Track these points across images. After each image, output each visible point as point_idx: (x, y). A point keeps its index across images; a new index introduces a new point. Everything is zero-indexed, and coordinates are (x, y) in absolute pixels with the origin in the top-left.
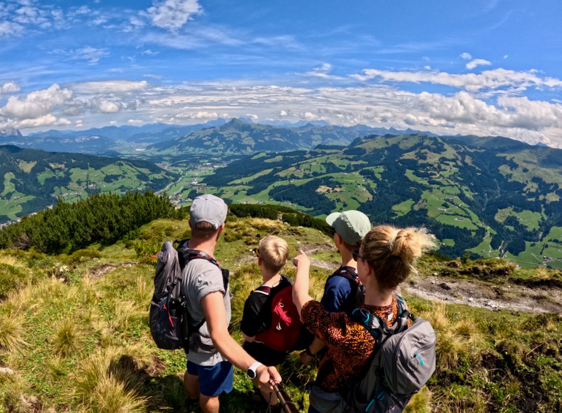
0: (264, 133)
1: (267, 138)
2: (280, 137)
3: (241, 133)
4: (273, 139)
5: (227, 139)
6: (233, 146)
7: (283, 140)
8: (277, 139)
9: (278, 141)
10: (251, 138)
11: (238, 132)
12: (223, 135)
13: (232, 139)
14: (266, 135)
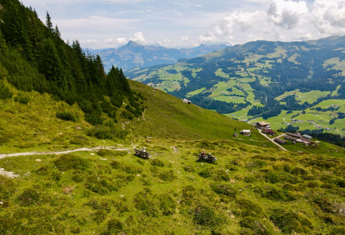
0: (153, 54)
1: (155, 58)
2: (167, 57)
3: (135, 54)
4: (160, 58)
5: (122, 59)
6: (125, 65)
7: (169, 59)
8: (164, 58)
9: (165, 59)
10: (141, 58)
11: (133, 53)
12: (119, 56)
13: (126, 59)
14: (155, 55)
